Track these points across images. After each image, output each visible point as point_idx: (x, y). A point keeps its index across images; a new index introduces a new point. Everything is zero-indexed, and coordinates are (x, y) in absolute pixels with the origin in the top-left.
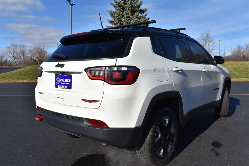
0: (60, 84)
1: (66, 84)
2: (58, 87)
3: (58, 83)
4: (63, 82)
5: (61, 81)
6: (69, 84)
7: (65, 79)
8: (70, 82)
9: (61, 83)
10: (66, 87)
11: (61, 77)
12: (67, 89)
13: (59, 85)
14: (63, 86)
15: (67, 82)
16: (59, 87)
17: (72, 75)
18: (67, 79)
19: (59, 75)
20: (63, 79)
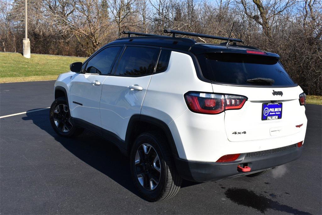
0: (269, 115)
1: (277, 113)
2: (267, 120)
3: (266, 114)
4: (273, 112)
5: (270, 111)
6: (279, 113)
7: (275, 109)
8: (280, 110)
9: (271, 114)
10: (277, 117)
11: (270, 107)
12: (278, 118)
13: (268, 117)
14: (274, 117)
15: (278, 111)
16: (268, 118)
17: (282, 102)
18: (277, 109)
19: (269, 104)
20: (272, 109)
